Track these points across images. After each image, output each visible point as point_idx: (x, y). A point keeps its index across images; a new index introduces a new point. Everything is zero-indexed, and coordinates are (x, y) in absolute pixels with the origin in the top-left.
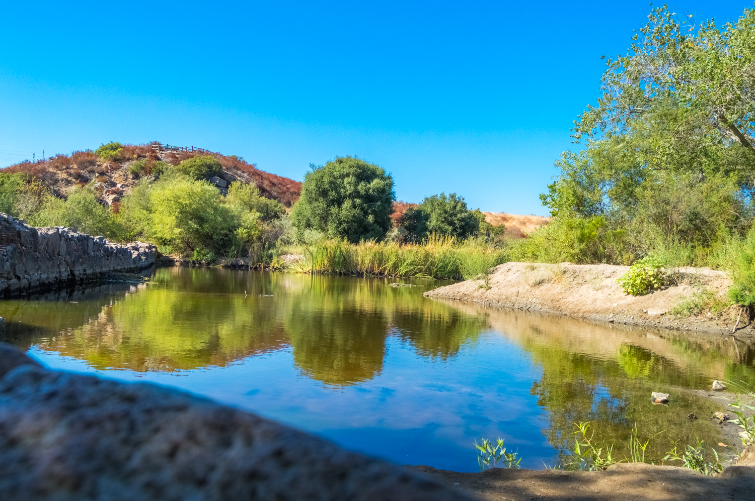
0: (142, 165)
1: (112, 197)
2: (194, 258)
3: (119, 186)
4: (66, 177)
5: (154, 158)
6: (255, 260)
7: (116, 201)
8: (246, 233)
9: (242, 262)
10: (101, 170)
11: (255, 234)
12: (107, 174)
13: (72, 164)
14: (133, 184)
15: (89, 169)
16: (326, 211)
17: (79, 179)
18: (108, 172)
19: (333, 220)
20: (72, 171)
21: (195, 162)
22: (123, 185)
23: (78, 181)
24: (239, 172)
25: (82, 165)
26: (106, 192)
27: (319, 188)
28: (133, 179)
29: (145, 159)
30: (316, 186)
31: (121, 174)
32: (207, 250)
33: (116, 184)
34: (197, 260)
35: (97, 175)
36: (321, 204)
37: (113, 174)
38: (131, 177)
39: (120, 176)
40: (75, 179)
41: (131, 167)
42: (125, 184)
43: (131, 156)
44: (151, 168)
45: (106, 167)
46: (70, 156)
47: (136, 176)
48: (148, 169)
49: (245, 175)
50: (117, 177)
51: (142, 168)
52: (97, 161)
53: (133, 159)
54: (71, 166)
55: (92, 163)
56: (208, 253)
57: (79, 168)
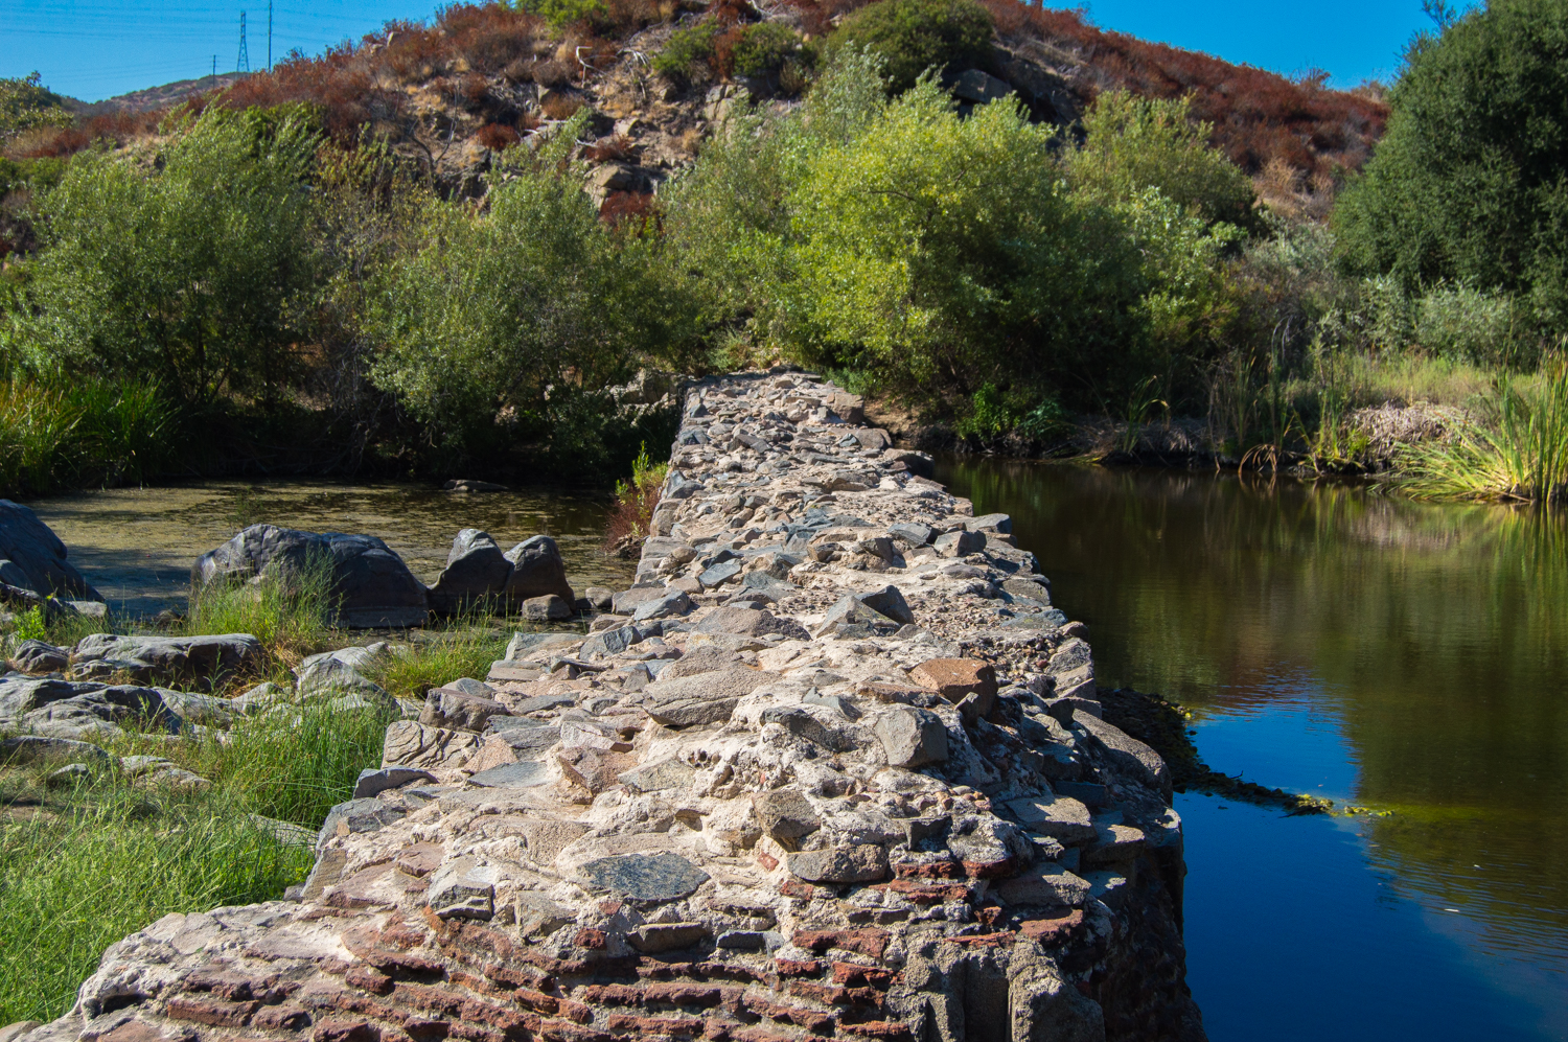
0: (698, 42)
1: (608, 172)
2: (975, 423)
3: (622, 129)
4: (440, 108)
5: (735, 11)
6: (1240, 431)
7: (618, 190)
8: (1181, 311)
9: (1180, 440)
10: (555, 72)
11: (1215, 317)
12: (576, 85)
13: (450, 55)
14: (671, 120)
15: (512, 68)
16: (1518, 203)
17: (484, 113)
18: (577, 79)
19: (1550, 241)
20: (454, 82)
21: (892, 15)
22: (638, 124)
23: (481, 121)
24: (1048, 46)
25: (484, 61)
26: (581, 156)
27: (1484, 104)
28: (669, 98)
29: (704, 17)
30: (1470, 95)
31: (625, 82)
32: (1029, 393)
33: (612, 122)
34: (986, 432)
35: (542, 91)
36: (1496, 174)
37: (595, 83)
38: (663, 93)
39: (623, 89)
40: (470, 111)
41: (658, 50)
42: (644, 120)
43: (652, 12)
44: (732, 54)
45: (571, 60)
46: (431, 23)
47: (682, 87)
48: (721, 56)
49: (1073, 55)
50: (613, 97)
51: (701, 55)
52: (534, 40)
53: (658, 21)
54: (448, 66)
55: (518, 46)
56: (1032, 405)
57: (475, 68)
